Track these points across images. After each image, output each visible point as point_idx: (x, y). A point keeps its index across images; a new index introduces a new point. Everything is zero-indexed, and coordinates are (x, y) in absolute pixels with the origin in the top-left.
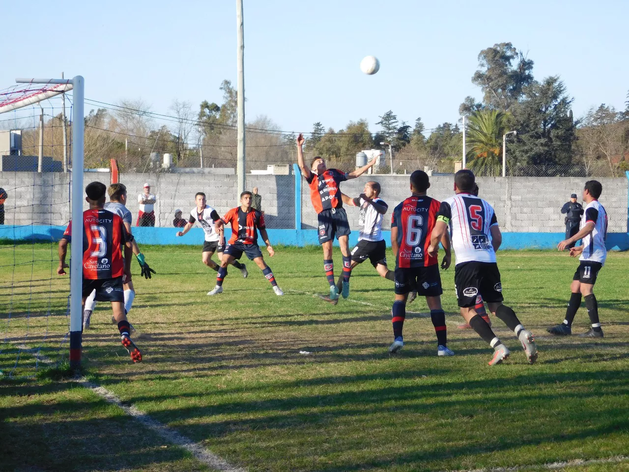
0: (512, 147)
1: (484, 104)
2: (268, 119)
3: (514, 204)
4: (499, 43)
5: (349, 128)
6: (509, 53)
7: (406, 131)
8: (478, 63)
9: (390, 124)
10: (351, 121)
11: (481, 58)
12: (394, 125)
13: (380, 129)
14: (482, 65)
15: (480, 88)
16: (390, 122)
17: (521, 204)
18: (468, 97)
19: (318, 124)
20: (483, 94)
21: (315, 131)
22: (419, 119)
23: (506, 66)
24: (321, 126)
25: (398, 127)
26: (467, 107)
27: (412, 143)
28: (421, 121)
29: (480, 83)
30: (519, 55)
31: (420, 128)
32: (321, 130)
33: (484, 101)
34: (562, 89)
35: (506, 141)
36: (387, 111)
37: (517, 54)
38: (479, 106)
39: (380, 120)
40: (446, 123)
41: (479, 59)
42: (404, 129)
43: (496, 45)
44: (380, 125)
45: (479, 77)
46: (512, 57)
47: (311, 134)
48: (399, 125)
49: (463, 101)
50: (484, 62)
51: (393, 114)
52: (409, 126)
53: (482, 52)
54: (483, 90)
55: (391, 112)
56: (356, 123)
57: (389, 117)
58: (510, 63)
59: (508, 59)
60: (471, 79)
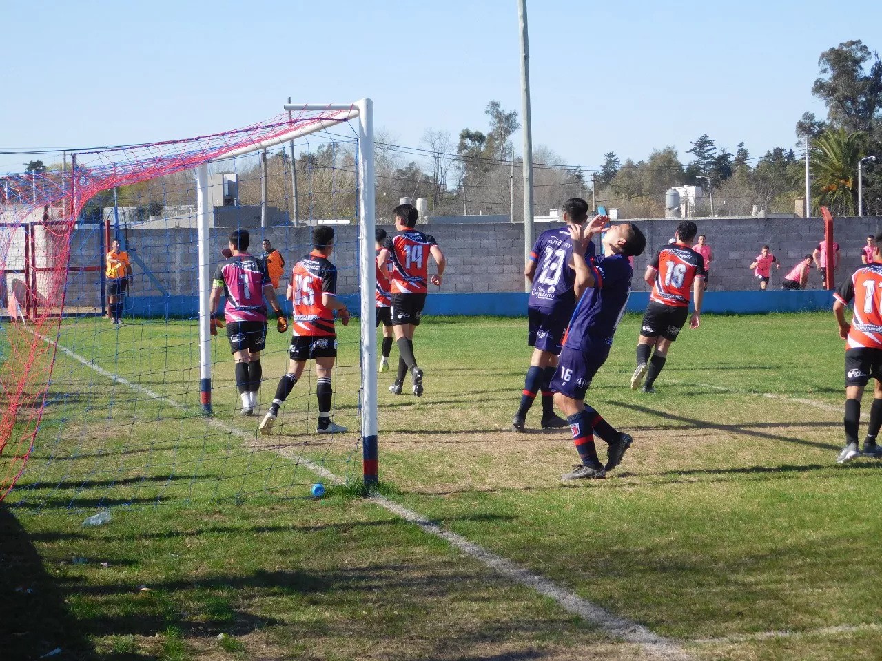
0: (871, 177)
1: (828, 122)
2: (549, 150)
4: (845, 42)
5: (653, 158)
6: (859, 54)
7: (727, 160)
8: (819, 69)
9: (705, 152)
10: (654, 149)
11: (822, 62)
12: (710, 152)
13: (693, 158)
14: (824, 71)
15: (822, 102)
16: (705, 149)
18: (806, 113)
19: (611, 155)
20: (827, 110)
21: (607, 163)
22: (742, 144)
23: (856, 71)
24: (615, 158)
25: (716, 156)
26: (807, 127)
27: (736, 175)
28: (744, 147)
29: (823, 96)
30: (873, 54)
31: (743, 154)
32: (614, 161)
33: (828, 119)
35: (862, 169)
36: (701, 135)
37: (870, 54)
38: (821, 125)
39: (692, 147)
40: (778, 149)
41: (819, 62)
42: (724, 157)
43: (841, 44)
44: (692, 154)
45: (820, 87)
46: (863, 59)
47: (602, 168)
48: (718, 153)
49: (800, 118)
50: (827, 66)
51: (708, 139)
52: (730, 154)
53: (823, 55)
54: (827, 104)
55: (706, 136)
56: (662, 152)
57: (704, 143)
58: (861, 68)
59: (857, 62)
60: (811, 90)
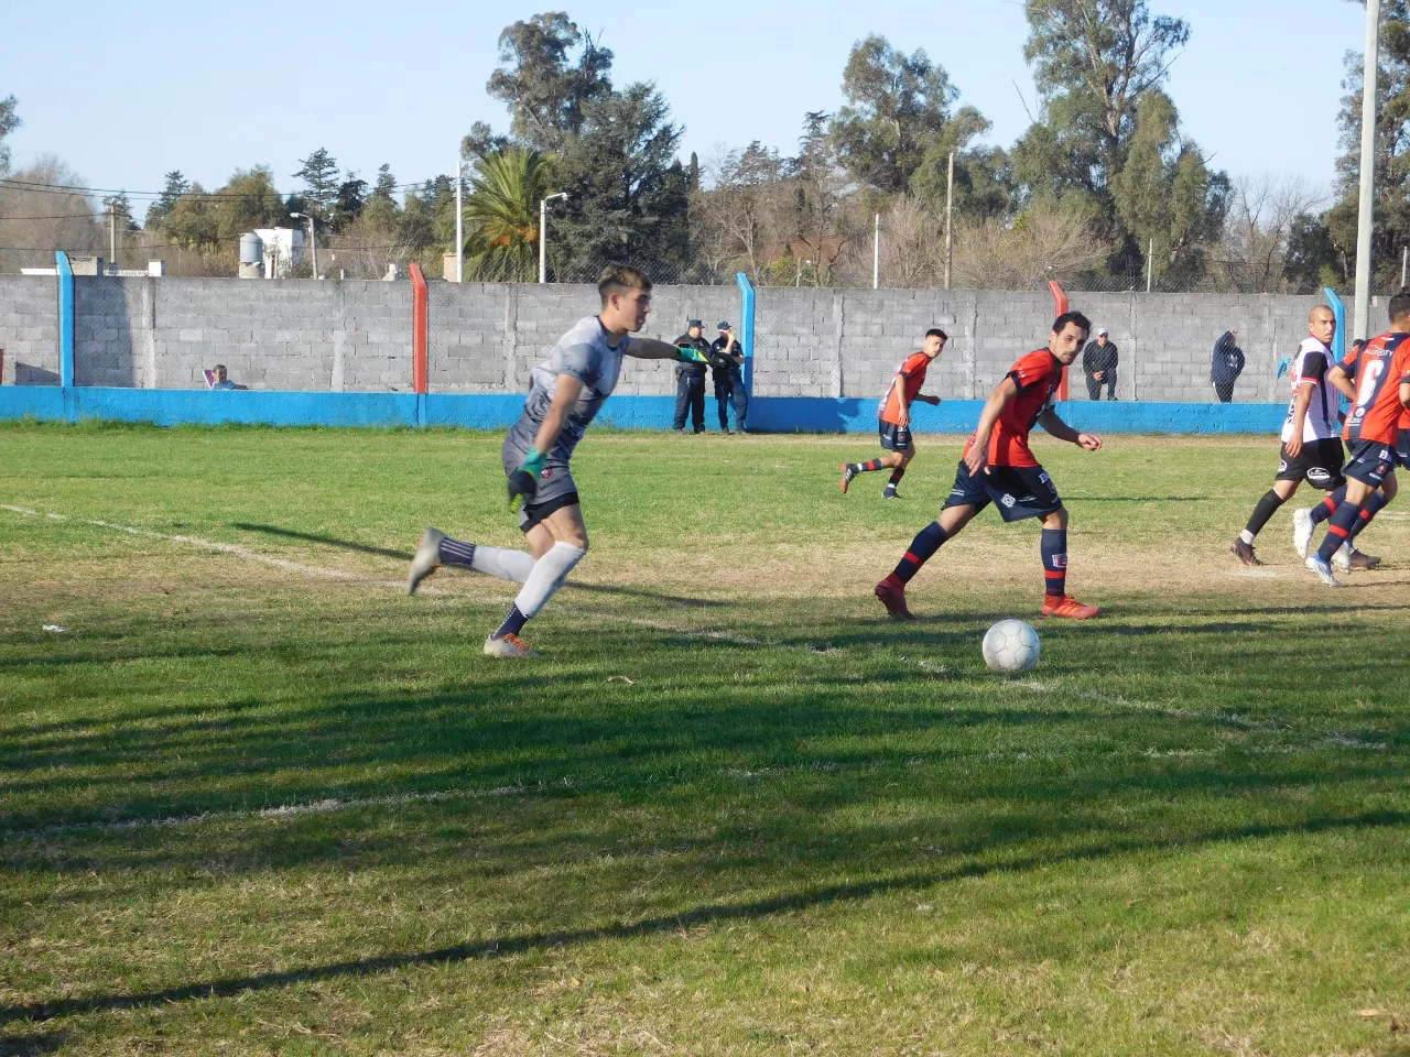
1: (511, 138)
2: (60, 161)
3: (521, 338)
4: (542, 13)
5: (234, 182)
6: (562, 35)
7: (356, 191)
8: (499, 54)
9: (320, 177)
10: (237, 169)
11: (504, 43)
12: (330, 178)
13: (301, 186)
14: (507, 58)
15: (503, 105)
16: (322, 172)
17: (536, 338)
18: (478, 124)
19: (176, 176)
20: (511, 118)
21: (169, 188)
22: (385, 167)
23: (557, 59)
24: (182, 180)
25: (340, 183)
26: (478, 145)
27: (366, 214)
28: (389, 172)
29: (503, 96)
30: (583, 37)
31: (387, 184)
32: (181, 186)
33: (511, 132)
34: (662, 108)
35: (547, 213)
36: (316, 149)
37: (579, 35)
38: (501, 141)
39: (302, 167)
40: (442, 176)
41: (500, 44)
42: (351, 188)
43: (536, 16)
44: (301, 179)
45: (500, 82)
46: (569, 42)
47: (161, 196)
48: (342, 179)
49: (468, 132)
50: (512, 51)
51: (328, 156)
52: (360, 183)
53: (506, 32)
54: (510, 108)
55: (324, 152)
56: (248, 173)
57: (319, 161)
58: (563, 54)
59: (558, 45)
60: (485, 86)
